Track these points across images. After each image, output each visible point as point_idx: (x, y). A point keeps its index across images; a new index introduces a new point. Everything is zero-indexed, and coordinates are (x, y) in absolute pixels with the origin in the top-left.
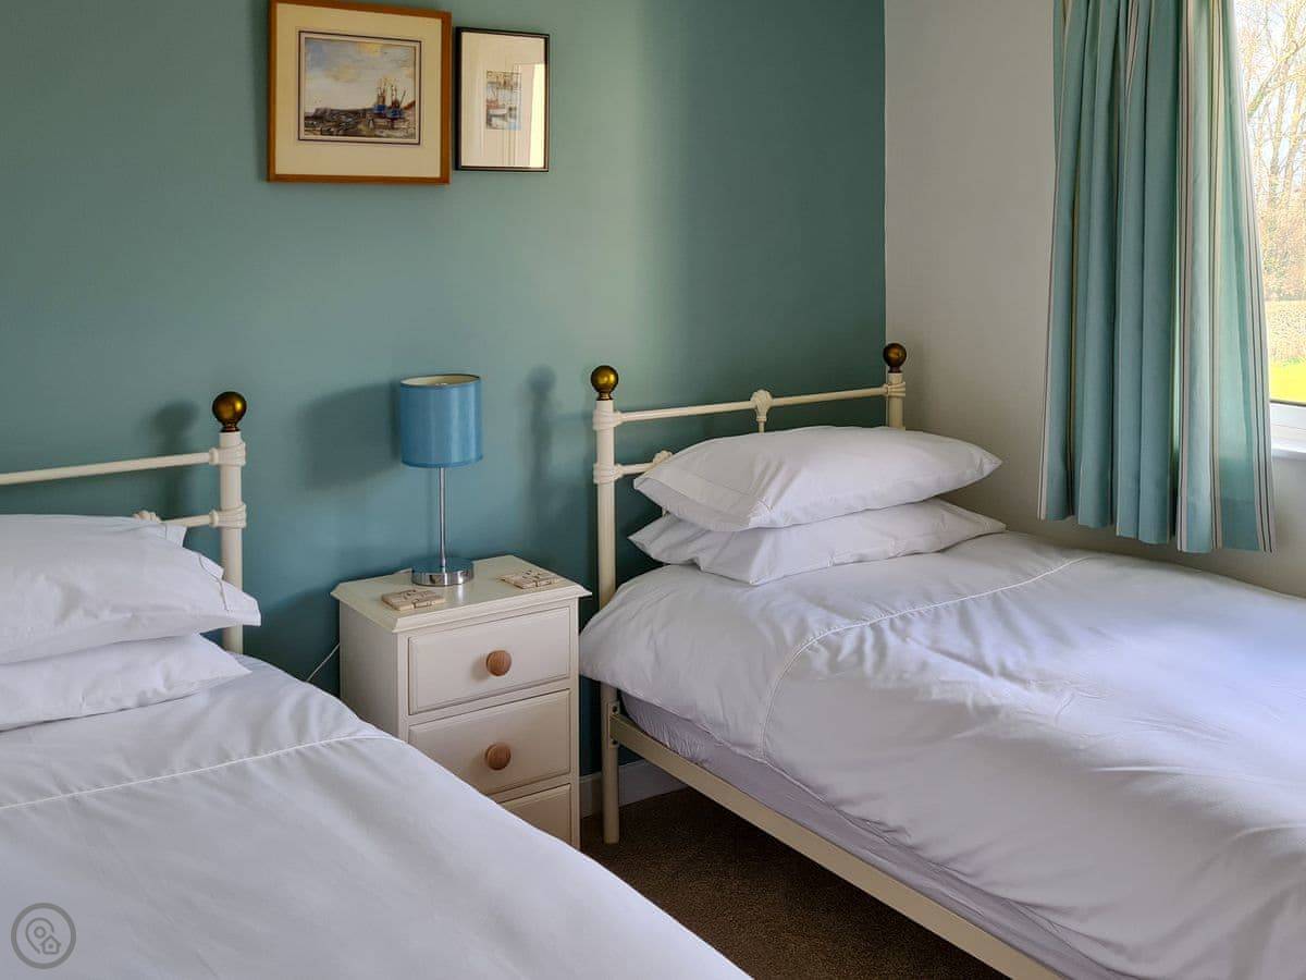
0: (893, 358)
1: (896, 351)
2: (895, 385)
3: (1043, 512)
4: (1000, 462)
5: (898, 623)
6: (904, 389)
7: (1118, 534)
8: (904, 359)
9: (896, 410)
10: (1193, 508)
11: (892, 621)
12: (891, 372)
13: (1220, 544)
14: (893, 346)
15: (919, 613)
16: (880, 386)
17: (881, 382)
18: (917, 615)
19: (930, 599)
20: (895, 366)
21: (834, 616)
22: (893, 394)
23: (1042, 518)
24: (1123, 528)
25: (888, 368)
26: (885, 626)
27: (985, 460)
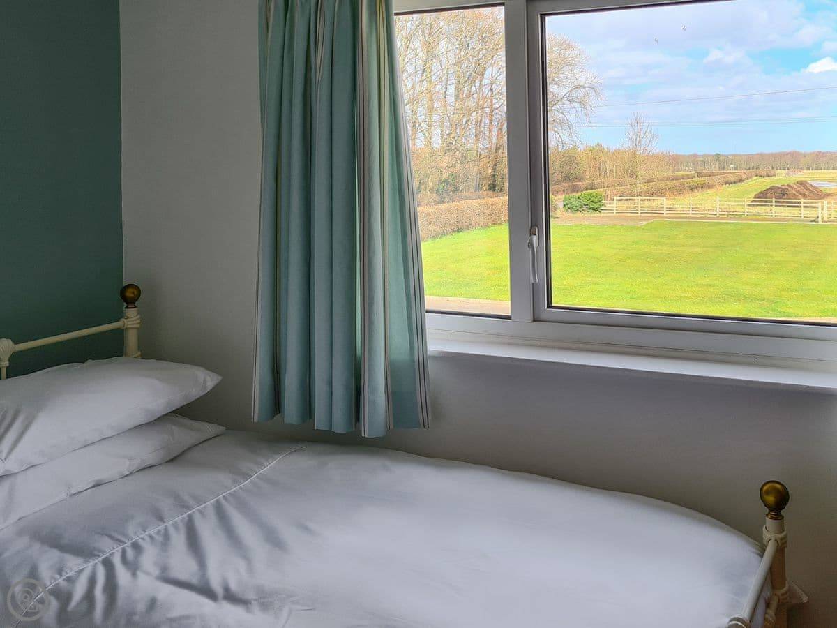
0: (129, 297)
1: (130, 290)
2: (131, 319)
3: (256, 415)
4: (220, 378)
5: (130, 553)
6: (138, 321)
7: (315, 428)
8: (139, 298)
9: (132, 339)
10: (373, 403)
11: (124, 552)
12: (127, 307)
13: (392, 427)
14: (129, 286)
15: (151, 537)
16: (117, 320)
17: (119, 316)
18: (148, 539)
19: (161, 519)
20: (131, 303)
21: (68, 557)
22: (129, 326)
23: (255, 421)
24: (320, 422)
25: (125, 305)
26: (117, 560)
27: (208, 379)
